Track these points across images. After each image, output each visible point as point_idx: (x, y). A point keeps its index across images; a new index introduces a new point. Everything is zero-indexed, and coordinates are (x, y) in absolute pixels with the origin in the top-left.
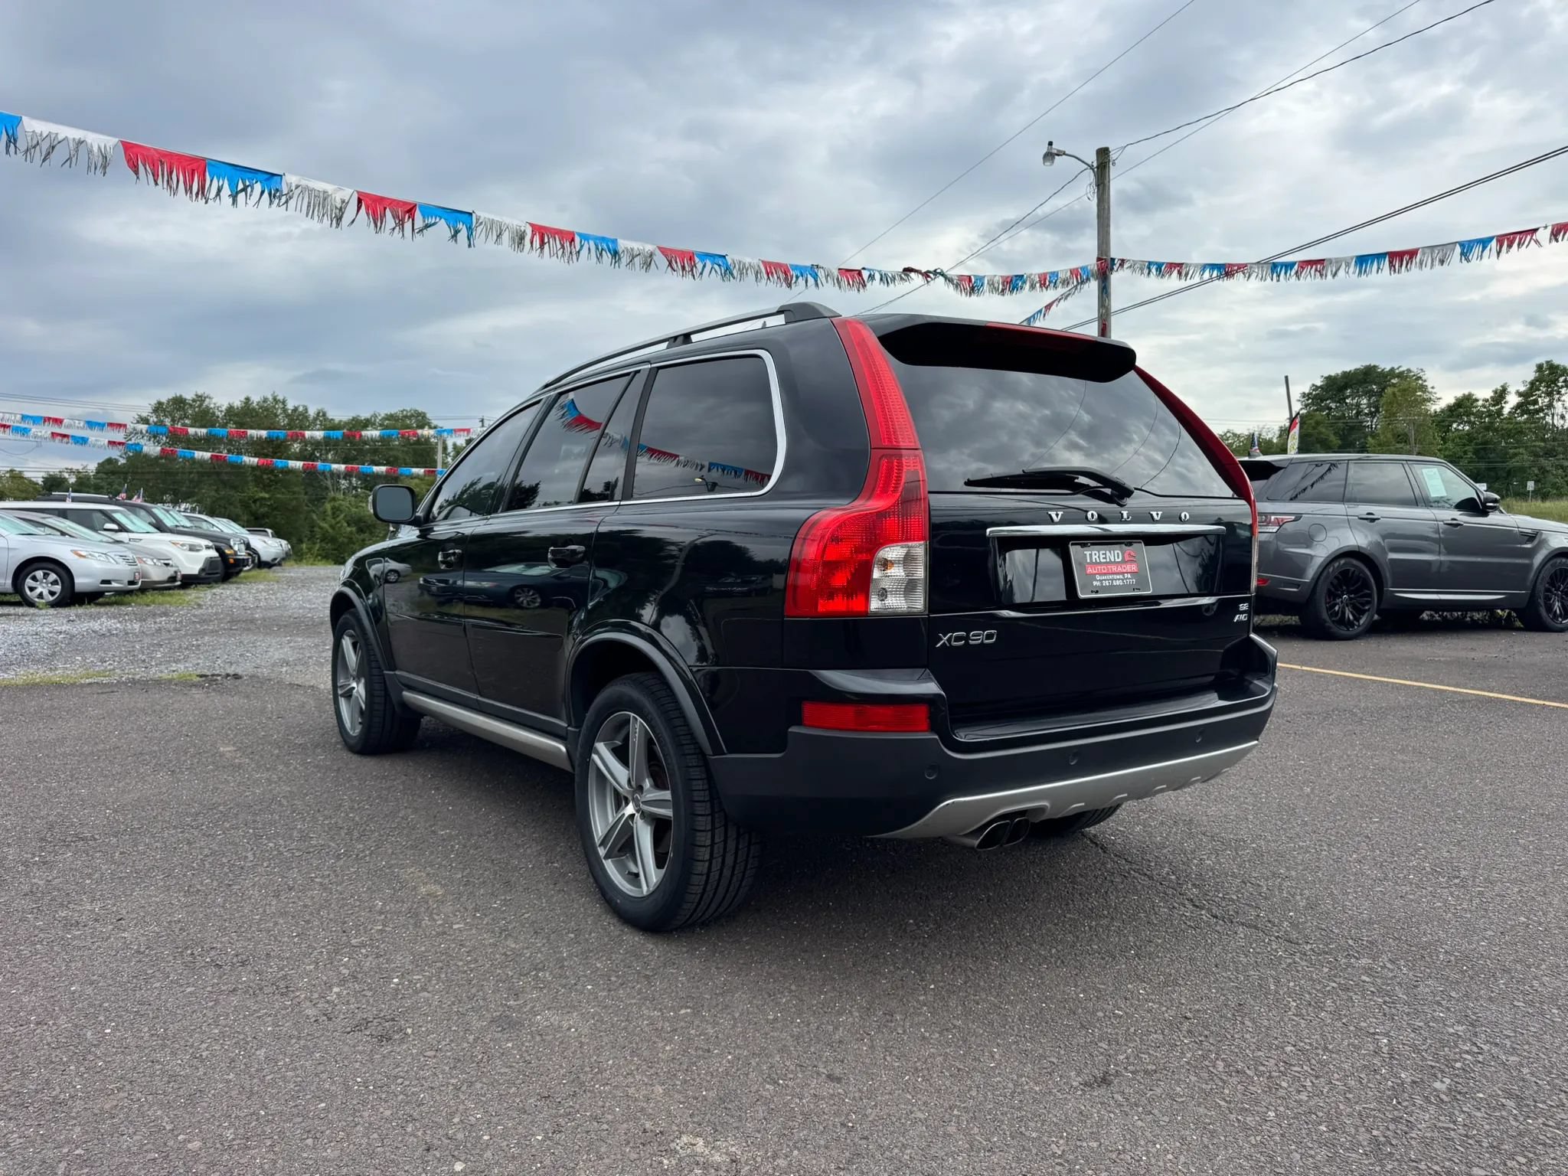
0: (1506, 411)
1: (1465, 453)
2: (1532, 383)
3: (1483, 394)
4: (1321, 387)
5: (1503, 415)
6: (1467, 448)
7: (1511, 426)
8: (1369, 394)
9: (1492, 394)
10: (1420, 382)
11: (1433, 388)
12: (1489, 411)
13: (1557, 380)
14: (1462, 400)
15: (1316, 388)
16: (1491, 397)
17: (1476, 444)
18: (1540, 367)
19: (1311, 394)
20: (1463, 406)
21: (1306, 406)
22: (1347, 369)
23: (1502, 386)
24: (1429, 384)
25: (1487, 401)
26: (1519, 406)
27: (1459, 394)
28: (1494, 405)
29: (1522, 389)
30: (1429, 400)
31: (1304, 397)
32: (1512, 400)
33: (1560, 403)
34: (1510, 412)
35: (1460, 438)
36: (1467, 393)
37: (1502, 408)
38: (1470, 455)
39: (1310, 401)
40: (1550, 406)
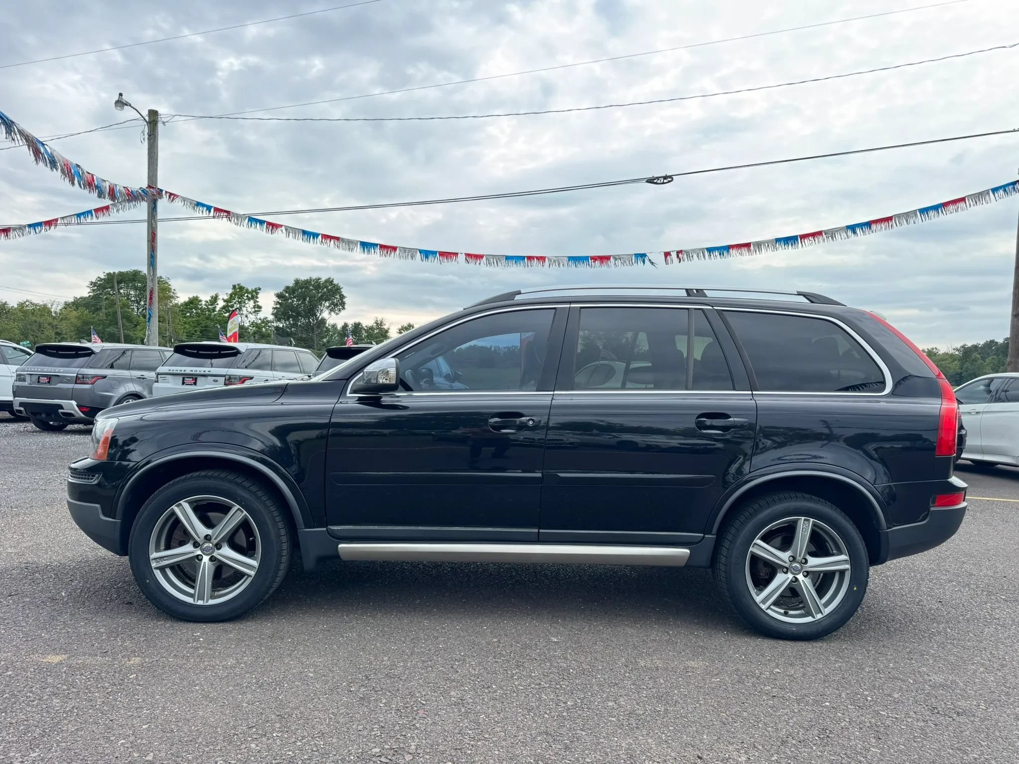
0: (217, 309)
1: (196, 331)
2: (231, 295)
3: (205, 298)
4: (104, 279)
5: (215, 311)
6: (197, 329)
7: (221, 319)
8: (136, 289)
9: (210, 299)
10: (166, 285)
11: (174, 290)
12: (208, 308)
13: (244, 295)
14: (193, 300)
15: (101, 280)
16: (210, 300)
17: (202, 327)
18: (234, 287)
19: (97, 283)
20: (193, 302)
21: (94, 290)
22: (123, 270)
23: (216, 295)
24: (173, 287)
25: (207, 302)
26: (224, 307)
27: (191, 296)
28: (211, 305)
29: (226, 298)
30: (172, 297)
31: (91, 284)
32: (221, 304)
33: (245, 308)
34: (219, 310)
35: (193, 323)
36: (195, 295)
37: (215, 307)
38: (199, 333)
39: (96, 288)
40: (240, 309)
